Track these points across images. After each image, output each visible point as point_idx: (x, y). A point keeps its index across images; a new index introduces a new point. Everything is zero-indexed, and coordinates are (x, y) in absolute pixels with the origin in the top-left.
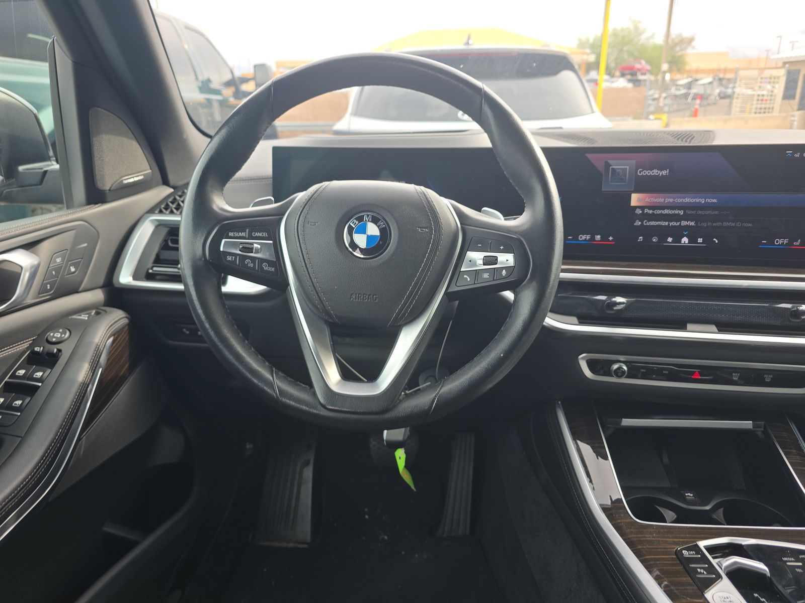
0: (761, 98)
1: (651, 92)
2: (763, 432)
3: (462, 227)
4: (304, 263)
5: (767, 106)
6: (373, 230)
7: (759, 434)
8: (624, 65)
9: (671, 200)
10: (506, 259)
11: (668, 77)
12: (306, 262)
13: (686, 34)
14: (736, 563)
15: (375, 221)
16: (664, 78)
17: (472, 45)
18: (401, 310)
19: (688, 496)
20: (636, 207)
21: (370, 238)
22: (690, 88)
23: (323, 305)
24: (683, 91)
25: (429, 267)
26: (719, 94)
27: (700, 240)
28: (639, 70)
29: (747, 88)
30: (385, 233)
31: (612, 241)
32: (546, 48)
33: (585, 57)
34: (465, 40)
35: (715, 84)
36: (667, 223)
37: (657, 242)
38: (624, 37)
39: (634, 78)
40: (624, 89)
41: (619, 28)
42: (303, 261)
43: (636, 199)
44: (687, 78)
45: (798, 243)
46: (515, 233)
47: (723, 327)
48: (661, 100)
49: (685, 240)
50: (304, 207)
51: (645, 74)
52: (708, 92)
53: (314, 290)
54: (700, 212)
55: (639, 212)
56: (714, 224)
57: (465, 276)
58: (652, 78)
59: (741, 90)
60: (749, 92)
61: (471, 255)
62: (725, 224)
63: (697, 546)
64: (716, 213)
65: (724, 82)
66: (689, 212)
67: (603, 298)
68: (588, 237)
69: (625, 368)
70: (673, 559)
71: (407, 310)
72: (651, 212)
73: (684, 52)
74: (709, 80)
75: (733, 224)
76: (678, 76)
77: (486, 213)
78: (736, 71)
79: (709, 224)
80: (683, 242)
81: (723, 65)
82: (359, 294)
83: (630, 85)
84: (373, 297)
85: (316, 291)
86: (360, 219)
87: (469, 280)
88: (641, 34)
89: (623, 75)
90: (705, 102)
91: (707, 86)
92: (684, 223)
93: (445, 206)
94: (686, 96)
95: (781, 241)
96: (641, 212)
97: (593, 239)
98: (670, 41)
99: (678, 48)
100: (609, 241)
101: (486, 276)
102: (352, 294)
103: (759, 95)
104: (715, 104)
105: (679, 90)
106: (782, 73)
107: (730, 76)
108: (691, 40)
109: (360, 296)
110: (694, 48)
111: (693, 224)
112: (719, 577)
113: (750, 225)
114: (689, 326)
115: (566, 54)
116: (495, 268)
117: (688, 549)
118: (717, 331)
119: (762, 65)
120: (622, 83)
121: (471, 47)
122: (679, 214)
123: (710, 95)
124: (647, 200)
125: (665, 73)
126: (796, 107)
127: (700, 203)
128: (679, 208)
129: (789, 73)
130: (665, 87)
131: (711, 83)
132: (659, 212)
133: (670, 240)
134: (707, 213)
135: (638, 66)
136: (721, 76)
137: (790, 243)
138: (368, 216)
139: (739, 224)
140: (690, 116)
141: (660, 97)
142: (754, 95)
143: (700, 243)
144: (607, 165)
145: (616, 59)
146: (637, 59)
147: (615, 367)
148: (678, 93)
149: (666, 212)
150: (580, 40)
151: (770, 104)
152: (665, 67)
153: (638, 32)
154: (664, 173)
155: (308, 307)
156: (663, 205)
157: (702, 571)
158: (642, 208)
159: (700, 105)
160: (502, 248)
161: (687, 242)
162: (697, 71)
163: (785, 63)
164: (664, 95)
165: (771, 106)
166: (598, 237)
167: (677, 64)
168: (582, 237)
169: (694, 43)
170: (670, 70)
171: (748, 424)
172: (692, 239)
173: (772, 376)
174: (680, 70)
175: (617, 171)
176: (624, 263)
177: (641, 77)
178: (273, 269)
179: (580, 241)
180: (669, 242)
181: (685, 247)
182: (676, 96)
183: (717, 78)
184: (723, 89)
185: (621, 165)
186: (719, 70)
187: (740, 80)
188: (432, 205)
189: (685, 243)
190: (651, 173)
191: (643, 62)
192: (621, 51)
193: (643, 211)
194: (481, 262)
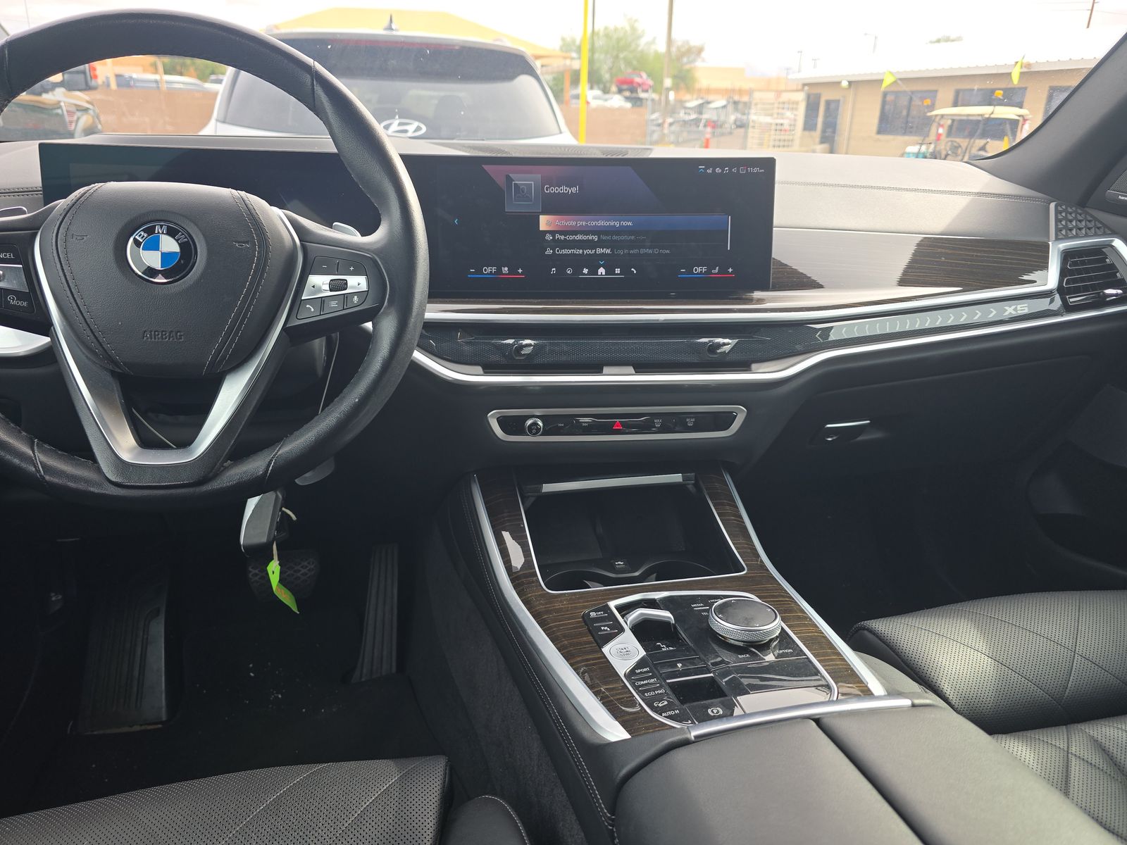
0: (779, 128)
1: (654, 116)
2: (693, 484)
3: (302, 245)
4: (69, 292)
5: (786, 137)
6: (170, 245)
7: (690, 487)
8: (621, 77)
9: (584, 223)
10: (357, 283)
11: (672, 95)
12: (73, 290)
13: (695, 42)
14: (642, 614)
15: (172, 233)
16: (667, 97)
17: (396, 30)
18: (218, 351)
19: (619, 565)
20: (546, 232)
21: (165, 257)
22: (701, 113)
23: (103, 348)
24: (693, 116)
25: (255, 293)
26: (735, 121)
27: (618, 271)
28: (639, 85)
29: (766, 115)
30: (187, 250)
31: (522, 274)
32: (498, 43)
33: (568, 62)
34: (386, 22)
35: (730, 108)
36: (581, 251)
37: (572, 274)
38: (619, 40)
39: (634, 95)
40: (620, 109)
41: (612, 27)
42: (67, 289)
43: (545, 222)
44: (697, 99)
45: (717, 271)
46: (368, 251)
47: (640, 368)
48: (666, 125)
49: (602, 271)
50: (65, 215)
51: (646, 91)
52: (722, 118)
53: (88, 329)
54: (615, 238)
55: (549, 237)
56: (631, 252)
57: (308, 306)
58: (655, 96)
59: (755, 117)
60: (768, 120)
61: (315, 280)
62: (643, 251)
63: (607, 606)
64: (633, 237)
65: (740, 106)
66: (604, 238)
67: (511, 341)
68: (494, 269)
69: (540, 423)
70: (578, 622)
71: (227, 351)
72: (563, 237)
73: (692, 65)
74: (723, 102)
75: (651, 251)
76: (688, 97)
77: (338, 229)
78: (750, 92)
79: (626, 251)
80: (600, 274)
81: (738, 84)
82: (155, 332)
83: (628, 105)
84: (176, 334)
85: (91, 330)
86: (150, 231)
87: (313, 310)
88: (639, 37)
89: (620, 91)
90: (718, 131)
91: (720, 110)
92: (600, 251)
93: (277, 218)
94: (696, 122)
95: (699, 270)
96: (551, 238)
97: (499, 271)
98: (674, 49)
99: (685, 60)
100: (518, 274)
101: (334, 304)
102: (145, 331)
103: (777, 124)
104: (731, 133)
105: (689, 114)
106: (800, 97)
107: (745, 99)
108: (700, 51)
109: (157, 333)
110: (703, 60)
111: (608, 251)
112: (622, 630)
113: (668, 252)
114: (606, 370)
115: (522, 52)
116: (344, 294)
117: (595, 611)
118: (634, 372)
119: (782, 87)
120: (617, 101)
121: (394, 33)
122: (593, 240)
123: (724, 122)
124: (557, 223)
125: (668, 90)
126: (818, 140)
127: (615, 226)
128: (593, 233)
129: (808, 97)
130: (671, 110)
131: (724, 107)
132: (571, 238)
133: (585, 271)
134: (623, 238)
135: (637, 80)
136: (736, 98)
137: (709, 272)
138: (161, 226)
139: (656, 251)
140: (701, 147)
141: (664, 122)
142: (771, 124)
143: (618, 274)
144: (509, 180)
145: (611, 69)
146: (636, 70)
147: (529, 422)
148: (687, 118)
149: (579, 237)
150: (563, 39)
151: (789, 135)
152: (668, 82)
153: (635, 35)
154: (574, 190)
155: (84, 353)
156: (575, 229)
157: (606, 628)
158: (553, 233)
159: (713, 133)
160: (352, 269)
161: (604, 273)
162: (708, 91)
163: (804, 85)
164: (670, 120)
165: (791, 137)
166: (505, 270)
167: (684, 80)
168: (488, 270)
169: (703, 55)
170: (676, 87)
171: (677, 478)
172: (610, 271)
173: (693, 420)
174: (689, 89)
175: (521, 187)
176: (536, 301)
177: (642, 95)
178: (25, 304)
179: (486, 274)
180: (584, 274)
181: (602, 280)
182: (685, 122)
183: (731, 100)
184: (739, 116)
185: (527, 180)
186: (733, 91)
187: (756, 104)
188: (255, 214)
189: (601, 275)
190: (559, 190)
191: (644, 75)
192: (617, 57)
193: (554, 237)
194: (327, 287)
